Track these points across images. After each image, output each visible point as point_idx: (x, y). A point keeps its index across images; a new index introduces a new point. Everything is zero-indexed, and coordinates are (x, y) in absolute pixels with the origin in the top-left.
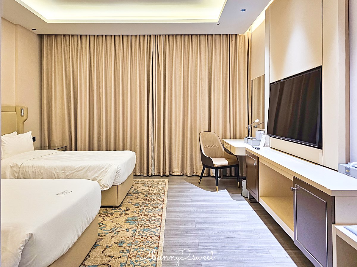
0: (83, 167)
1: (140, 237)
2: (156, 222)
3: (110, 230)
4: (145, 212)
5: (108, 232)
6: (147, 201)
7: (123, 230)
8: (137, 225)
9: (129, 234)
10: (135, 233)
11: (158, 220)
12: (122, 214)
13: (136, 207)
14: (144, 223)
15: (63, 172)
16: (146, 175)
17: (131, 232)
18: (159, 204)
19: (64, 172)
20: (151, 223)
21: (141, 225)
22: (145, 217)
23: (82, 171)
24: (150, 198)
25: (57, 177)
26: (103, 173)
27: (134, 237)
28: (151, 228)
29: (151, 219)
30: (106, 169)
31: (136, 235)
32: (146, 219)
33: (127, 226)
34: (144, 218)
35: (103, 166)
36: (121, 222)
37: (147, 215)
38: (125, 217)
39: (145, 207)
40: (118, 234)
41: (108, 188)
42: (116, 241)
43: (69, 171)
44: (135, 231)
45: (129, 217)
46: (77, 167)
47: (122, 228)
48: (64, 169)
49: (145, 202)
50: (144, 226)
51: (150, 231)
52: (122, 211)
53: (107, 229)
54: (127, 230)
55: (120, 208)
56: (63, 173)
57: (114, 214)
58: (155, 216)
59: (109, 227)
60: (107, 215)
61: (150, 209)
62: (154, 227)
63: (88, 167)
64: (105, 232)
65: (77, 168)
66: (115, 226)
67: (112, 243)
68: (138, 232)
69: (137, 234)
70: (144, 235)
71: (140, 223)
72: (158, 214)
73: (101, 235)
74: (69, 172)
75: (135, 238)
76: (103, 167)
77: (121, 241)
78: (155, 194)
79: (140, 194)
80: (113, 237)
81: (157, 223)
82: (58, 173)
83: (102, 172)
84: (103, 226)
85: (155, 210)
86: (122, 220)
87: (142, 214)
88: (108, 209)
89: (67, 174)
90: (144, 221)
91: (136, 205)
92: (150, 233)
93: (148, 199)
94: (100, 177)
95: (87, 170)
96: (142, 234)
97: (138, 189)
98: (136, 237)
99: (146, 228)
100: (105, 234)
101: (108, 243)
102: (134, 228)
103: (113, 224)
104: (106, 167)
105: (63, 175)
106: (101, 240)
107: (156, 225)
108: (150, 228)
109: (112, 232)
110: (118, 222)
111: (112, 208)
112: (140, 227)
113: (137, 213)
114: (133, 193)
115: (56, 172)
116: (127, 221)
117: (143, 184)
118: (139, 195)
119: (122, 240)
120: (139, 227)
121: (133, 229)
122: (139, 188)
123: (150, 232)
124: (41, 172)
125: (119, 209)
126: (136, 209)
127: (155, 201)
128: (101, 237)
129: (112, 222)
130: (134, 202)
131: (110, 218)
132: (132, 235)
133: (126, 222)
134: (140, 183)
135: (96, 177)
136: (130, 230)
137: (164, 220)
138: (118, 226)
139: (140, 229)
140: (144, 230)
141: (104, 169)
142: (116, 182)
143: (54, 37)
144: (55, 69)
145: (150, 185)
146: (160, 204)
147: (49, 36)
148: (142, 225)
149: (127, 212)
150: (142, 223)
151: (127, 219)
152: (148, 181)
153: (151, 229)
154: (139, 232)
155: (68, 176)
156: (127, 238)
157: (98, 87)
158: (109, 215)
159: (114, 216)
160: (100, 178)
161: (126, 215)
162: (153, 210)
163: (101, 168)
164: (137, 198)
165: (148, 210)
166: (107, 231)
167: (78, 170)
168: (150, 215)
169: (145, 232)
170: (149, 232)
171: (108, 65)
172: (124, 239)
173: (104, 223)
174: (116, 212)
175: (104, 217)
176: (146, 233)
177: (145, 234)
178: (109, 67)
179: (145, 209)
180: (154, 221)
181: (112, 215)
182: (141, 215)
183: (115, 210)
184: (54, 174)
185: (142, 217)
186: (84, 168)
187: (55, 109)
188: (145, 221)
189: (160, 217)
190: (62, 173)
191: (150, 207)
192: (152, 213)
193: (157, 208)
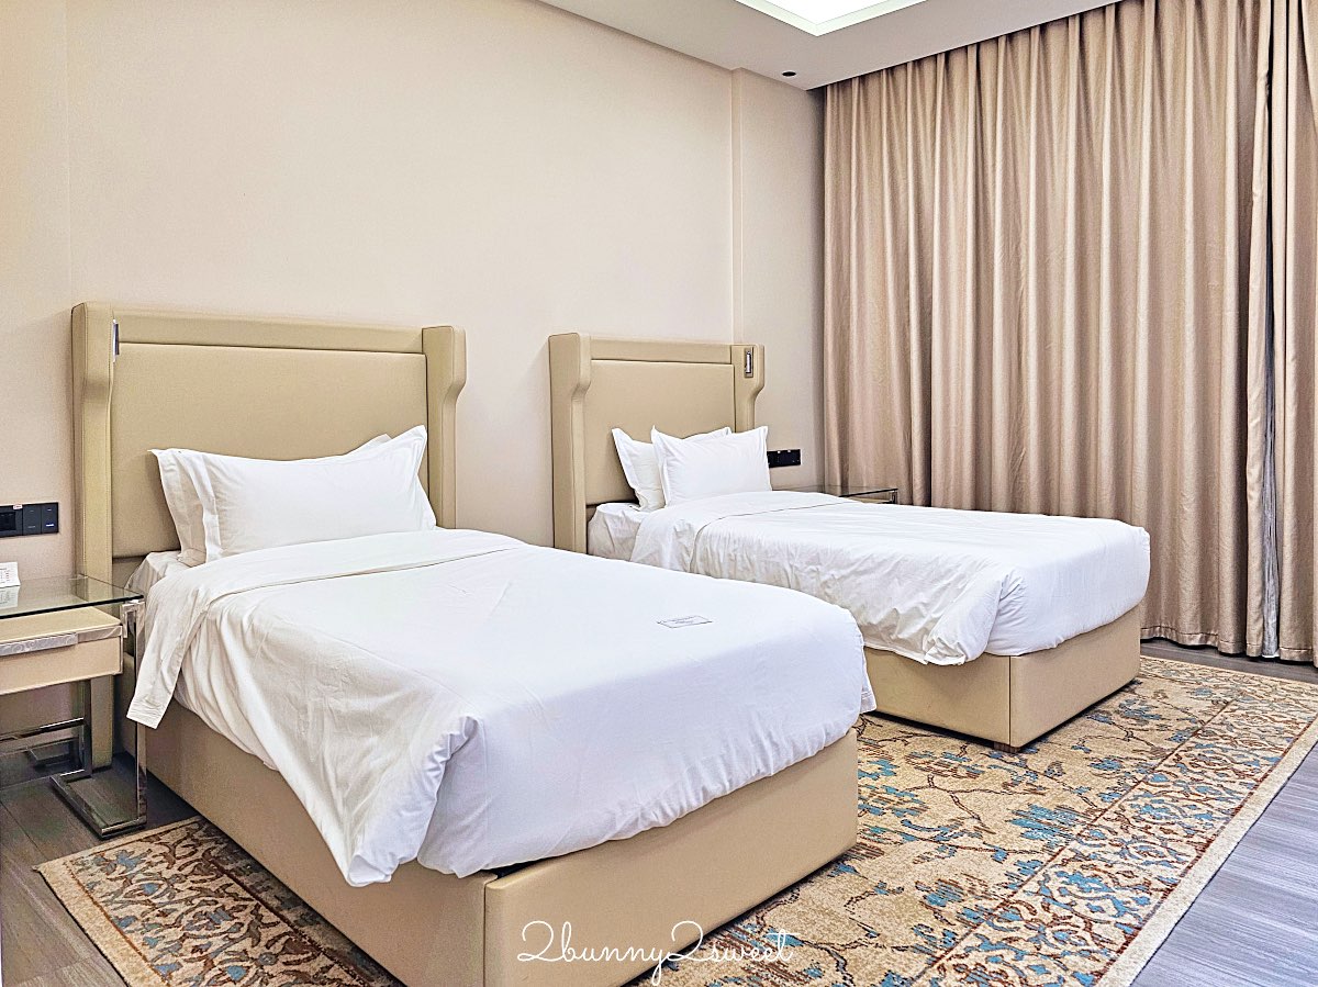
0: (877, 561)
1: (1037, 902)
2: (1157, 863)
3: (929, 830)
4: (1128, 808)
5: (917, 834)
6: (1166, 762)
7: (981, 849)
8: (1056, 850)
9: (995, 874)
10: (1025, 878)
11: (1170, 858)
12: (1013, 785)
13: (1097, 771)
14: (1096, 849)
15: (813, 571)
16: (1231, 652)
17: (1009, 865)
18: (1225, 789)
19: (818, 572)
20: (1131, 861)
21: (1072, 855)
22: (1116, 826)
23: (873, 576)
24: (1196, 752)
25: (793, 584)
26: (946, 592)
27: (1009, 891)
28: (1116, 881)
29: (1138, 845)
30: (962, 577)
31: (1024, 888)
32: (1110, 836)
33: (1010, 836)
34: (1103, 830)
35: (948, 566)
36: (993, 812)
37: (1132, 821)
38: (1020, 801)
39: (1142, 785)
40: (952, 854)
41: (961, 660)
42: (925, 881)
43: (829, 568)
44: (1029, 869)
45: (1038, 804)
46: (857, 556)
47: (981, 837)
48: (816, 560)
49: (1155, 762)
50: (1088, 863)
51: (1104, 894)
52: (1022, 772)
53: (920, 823)
54: (999, 855)
55: (1024, 756)
56: (814, 574)
57: (983, 772)
58: (1167, 836)
59: (935, 816)
60: (955, 770)
61: (1162, 801)
62: (1132, 882)
63: (895, 561)
64: (907, 830)
65: (858, 560)
66: (958, 822)
67: (908, 882)
68: (1040, 877)
69: (1033, 886)
70: (1060, 899)
71: (1073, 844)
72: (1190, 832)
73: (886, 835)
74: (833, 572)
75: (1011, 899)
76: (950, 570)
77: (948, 889)
78: (1233, 741)
79: (1153, 723)
80: (923, 858)
81: (1156, 870)
82: (797, 568)
83: (944, 588)
84: (911, 805)
85: (1186, 809)
86: (997, 809)
87: (1106, 810)
88: (971, 747)
89: (824, 579)
90: (1097, 843)
91: (1105, 765)
92: (1097, 903)
93: (1182, 754)
94: (936, 608)
95: (889, 574)
96: (1056, 894)
97: (1153, 702)
98: (1020, 896)
99: (1087, 873)
100: (899, 838)
101: (890, 874)
102: (1035, 857)
103: (956, 812)
104: (960, 571)
105: (814, 580)
106: (874, 853)
107: (1150, 879)
108: (1110, 880)
109: (932, 840)
110: (982, 809)
111: (987, 750)
112: (1065, 862)
113: (1086, 800)
114: (1117, 712)
115: (791, 566)
116: (1019, 817)
117: (1196, 687)
118: (1145, 727)
119: (956, 884)
120: (1060, 857)
121: (1024, 858)
122: (1166, 697)
123: (1099, 898)
124: (750, 560)
125: (1017, 761)
126: (1095, 780)
127: (1210, 773)
128: (879, 846)
129: (957, 802)
130: (1101, 751)
131: (957, 785)
132: (1006, 879)
133: (1014, 821)
134: (1182, 677)
135: (921, 607)
136: (1012, 858)
137: (1204, 871)
138: (970, 824)
139: (1057, 869)
140: (1076, 877)
141: (952, 579)
142: (1001, 643)
143: (855, 84)
144: (859, 206)
145: (1229, 699)
146: (1230, 792)
147: (844, 85)
148: (1079, 856)
149: (1042, 781)
150: (1081, 849)
151: (1025, 808)
152: (1226, 678)
153: (1111, 885)
154: (1047, 878)
155: (829, 587)
156: (978, 887)
157: (1012, 252)
158: (962, 772)
159: (980, 782)
160: (935, 612)
161: (1034, 792)
162: (1172, 810)
163: (943, 570)
164: (1129, 737)
165: (1148, 800)
166: (916, 828)
167: (861, 569)
168: (1144, 824)
169: (1074, 888)
170: (1093, 894)
171: (1052, 153)
172: (963, 882)
173: (922, 795)
174: (997, 770)
175: (938, 773)
176: (1080, 894)
177: (1067, 900)
178: (1056, 158)
179: (1136, 792)
180: (1149, 859)
181: (973, 774)
182: (1098, 814)
183: (997, 762)
184: (785, 571)
185: (1100, 821)
186: (880, 564)
187: (859, 351)
188: (1107, 842)
189: (1192, 852)
190: (808, 573)
191: (1164, 793)
192: (1164, 821)
193: (1199, 805)
